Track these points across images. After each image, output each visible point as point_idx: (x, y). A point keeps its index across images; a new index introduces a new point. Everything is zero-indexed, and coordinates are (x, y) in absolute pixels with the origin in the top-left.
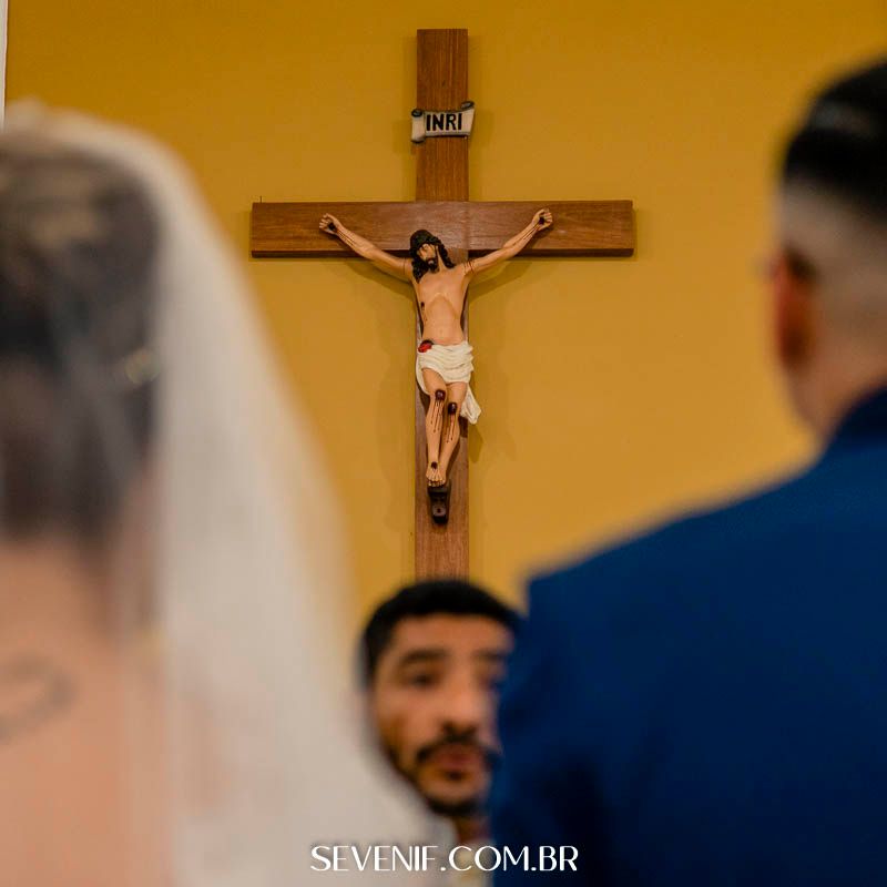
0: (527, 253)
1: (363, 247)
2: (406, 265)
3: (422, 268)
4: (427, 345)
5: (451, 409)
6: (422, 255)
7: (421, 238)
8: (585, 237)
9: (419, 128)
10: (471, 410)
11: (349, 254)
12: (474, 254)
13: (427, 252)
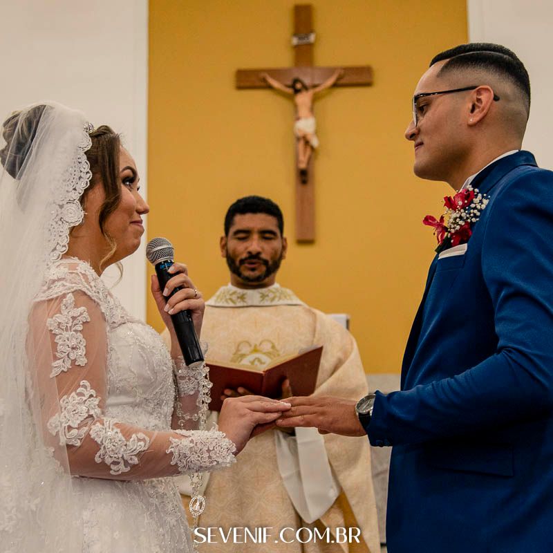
0: (335, 85)
1: (275, 84)
2: (290, 91)
3: (297, 91)
4: (298, 119)
5: (307, 143)
6: (296, 88)
7: (296, 81)
8: (355, 79)
9: (295, 41)
10: (315, 142)
11: (270, 87)
12: (315, 86)
13: (299, 86)
